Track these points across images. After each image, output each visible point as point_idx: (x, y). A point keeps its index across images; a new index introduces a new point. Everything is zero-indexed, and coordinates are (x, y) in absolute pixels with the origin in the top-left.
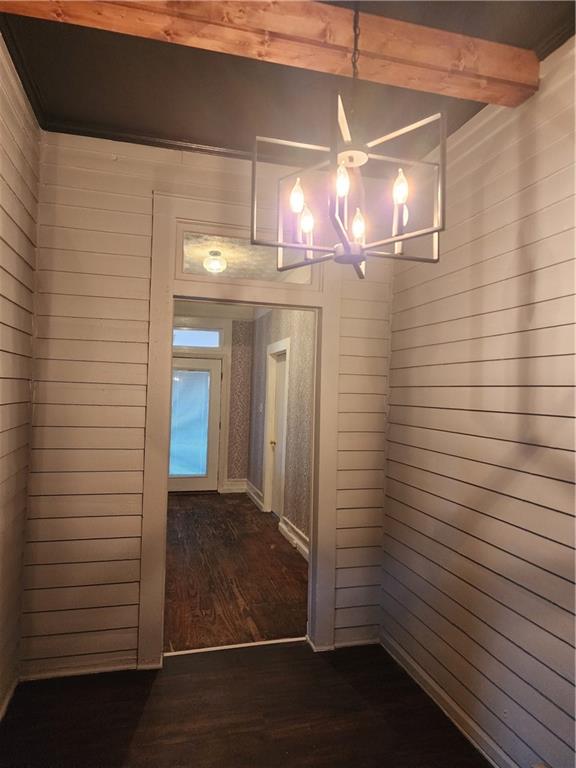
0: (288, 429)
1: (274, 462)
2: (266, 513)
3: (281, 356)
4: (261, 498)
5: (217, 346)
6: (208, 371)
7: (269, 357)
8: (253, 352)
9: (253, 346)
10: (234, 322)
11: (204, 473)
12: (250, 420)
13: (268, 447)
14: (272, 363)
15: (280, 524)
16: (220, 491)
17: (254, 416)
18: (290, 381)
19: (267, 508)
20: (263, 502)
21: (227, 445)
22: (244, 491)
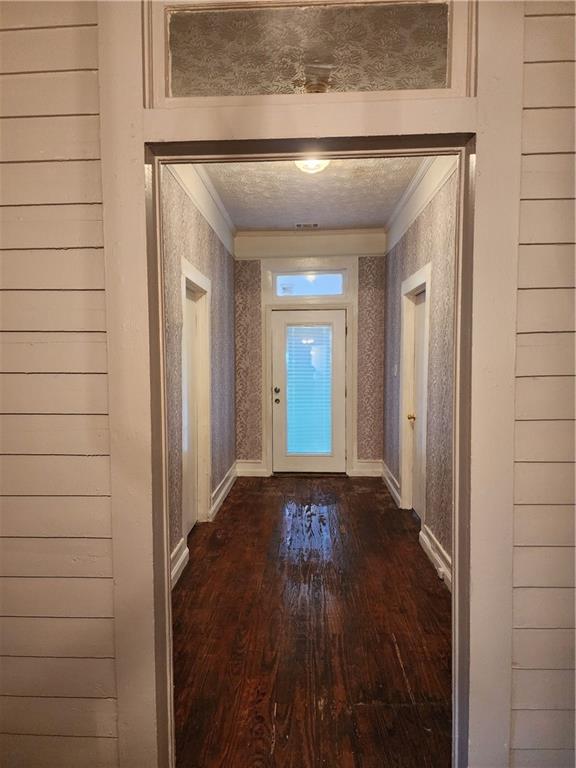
0: (430, 399)
1: (412, 442)
2: (406, 511)
3: (419, 294)
4: (399, 490)
5: (340, 292)
6: (329, 324)
7: (404, 298)
8: (386, 297)
9: (385, 288)
10: (360, 259)
11: (330, 451)
12: (385, 386)
13: (405, 423)
14: (407, 305)
15: (421, 533)
16: (349, 474)
17: (388, 381)
18: (432, 328)
19: (405, 504)
20: (400, 493)
21: (356, 418)
22: (380, 475)
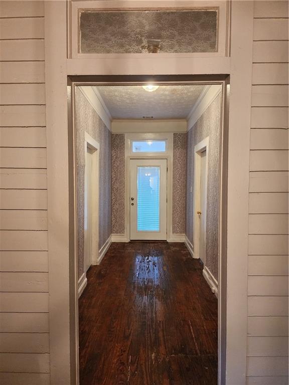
0: (208, 204)
1: (199, 225)
2: (196, 259)
3: (203, 152)
4: (193, 249)
5: (164, 150)
6: (159, 166)
7: (196, 154)
8: (187, 153)
9: (186, 148)
10: (174, 134)
11: (158, 229)
13: (196, 216)
14: (197, 157)
15: (204, 270)
16: (168, 241)
17: (188, 194)
18: (209, 169)
19: (196, 256)
20: (193, 251)
21: (172, 213)
22: (183, 242)
